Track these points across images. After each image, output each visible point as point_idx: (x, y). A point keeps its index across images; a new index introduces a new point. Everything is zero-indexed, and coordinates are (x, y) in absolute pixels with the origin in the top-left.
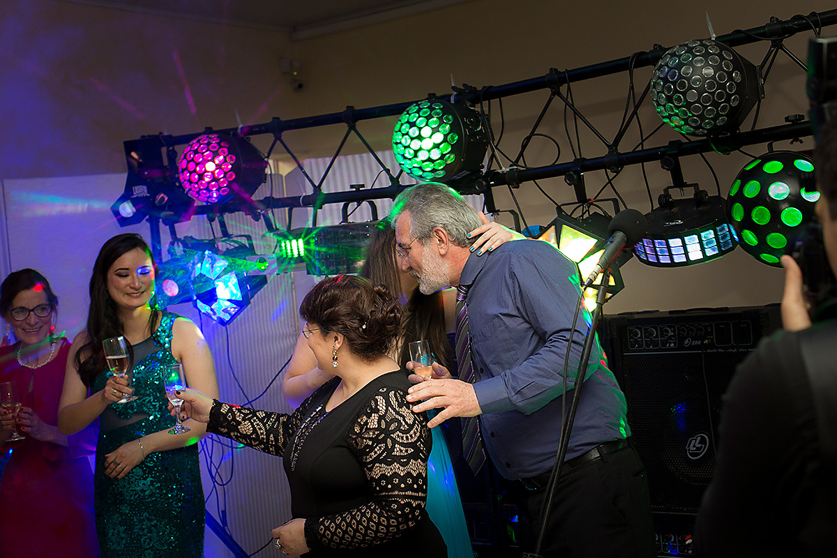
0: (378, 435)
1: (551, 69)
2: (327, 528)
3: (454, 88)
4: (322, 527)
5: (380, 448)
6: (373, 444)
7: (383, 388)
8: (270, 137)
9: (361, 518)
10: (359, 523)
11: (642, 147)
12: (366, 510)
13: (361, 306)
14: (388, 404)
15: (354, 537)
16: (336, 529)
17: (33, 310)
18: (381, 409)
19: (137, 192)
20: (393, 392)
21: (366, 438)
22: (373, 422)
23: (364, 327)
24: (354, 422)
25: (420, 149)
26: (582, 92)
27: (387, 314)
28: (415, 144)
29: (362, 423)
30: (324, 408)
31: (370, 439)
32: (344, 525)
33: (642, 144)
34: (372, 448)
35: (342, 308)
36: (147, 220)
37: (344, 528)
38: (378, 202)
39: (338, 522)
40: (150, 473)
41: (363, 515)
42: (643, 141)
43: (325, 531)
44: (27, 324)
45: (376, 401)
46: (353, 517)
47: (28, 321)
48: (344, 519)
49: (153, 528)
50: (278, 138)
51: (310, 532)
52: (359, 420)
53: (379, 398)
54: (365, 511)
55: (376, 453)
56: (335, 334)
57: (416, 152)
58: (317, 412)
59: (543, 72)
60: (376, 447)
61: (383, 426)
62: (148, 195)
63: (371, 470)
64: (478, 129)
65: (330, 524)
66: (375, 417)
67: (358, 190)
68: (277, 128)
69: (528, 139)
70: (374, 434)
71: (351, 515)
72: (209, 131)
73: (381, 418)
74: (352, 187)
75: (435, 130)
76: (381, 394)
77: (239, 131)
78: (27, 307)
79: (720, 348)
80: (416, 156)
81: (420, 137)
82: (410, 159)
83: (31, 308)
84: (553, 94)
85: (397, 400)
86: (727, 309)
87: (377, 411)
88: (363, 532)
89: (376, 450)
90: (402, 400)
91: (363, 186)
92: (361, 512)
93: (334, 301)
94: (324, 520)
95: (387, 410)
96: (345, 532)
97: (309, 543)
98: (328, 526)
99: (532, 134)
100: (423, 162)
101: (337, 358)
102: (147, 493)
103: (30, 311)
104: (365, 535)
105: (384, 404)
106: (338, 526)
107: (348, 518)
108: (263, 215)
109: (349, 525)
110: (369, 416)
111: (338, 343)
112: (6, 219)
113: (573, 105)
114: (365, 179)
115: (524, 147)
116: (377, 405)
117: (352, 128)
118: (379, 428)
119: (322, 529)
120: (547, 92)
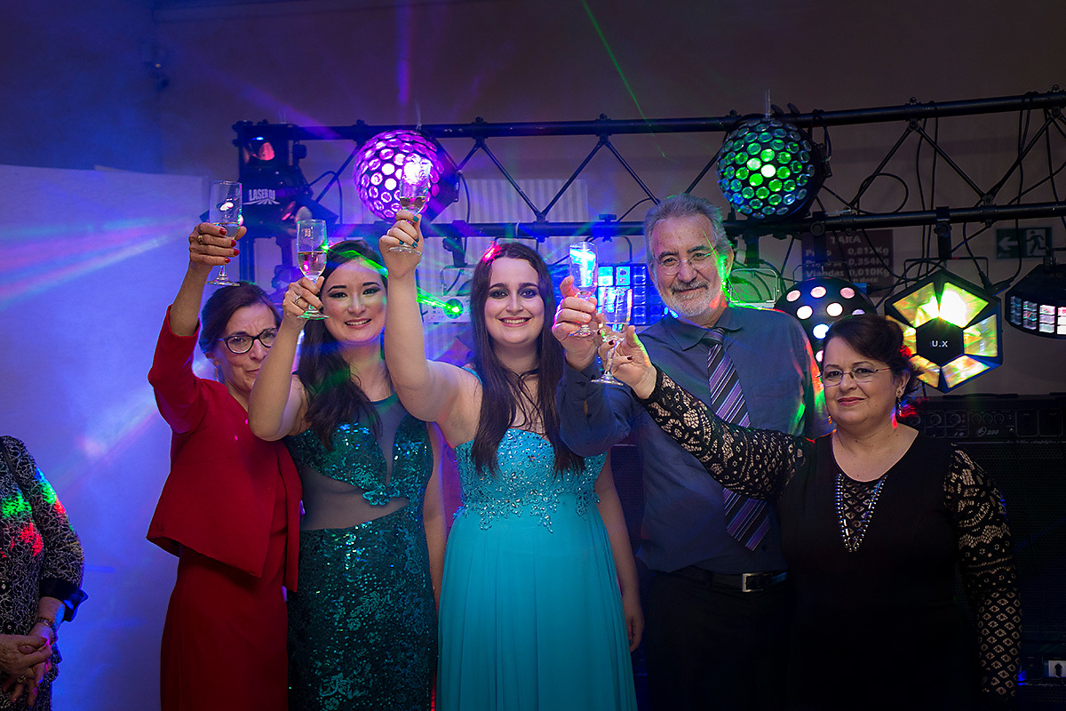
1: (911, 98)
11: (1019, 201)
17: (258, 337)
18: (969, 463)
21: (966, 499)
22: (969, 479)
26: (951, 130)
29: (954, 482)
31: (971, 498)
33: (1018, 198)
34: (976, 509)
42: (1020, 194)
44: (254, 359)
45: (960, 456)
47: (253, 355)
50: (481, 145)
53: (961, 452)
60: (980, 507)
61: (981, 482)
62: (276, 203)
66: (967, 473)
67: (608, 221)
69: (872, 177)
70: (974, 492)
73: (974, 473)
78: (248, 332)
79: (1023, 439)
83: (255, 334)
84: (910, 128)
86: (1016, 396)
87: (965, 466)
89: (982, 510)
91: (615, 218)
99: (877, 173)
103: (254, 338)
105: (971, 461)
110: (959, 472)
113: (935, 143)
115: (862, 189)
116: (962, 460)
117: (606, 142)
118: (978, 485)
120: (904, 124)
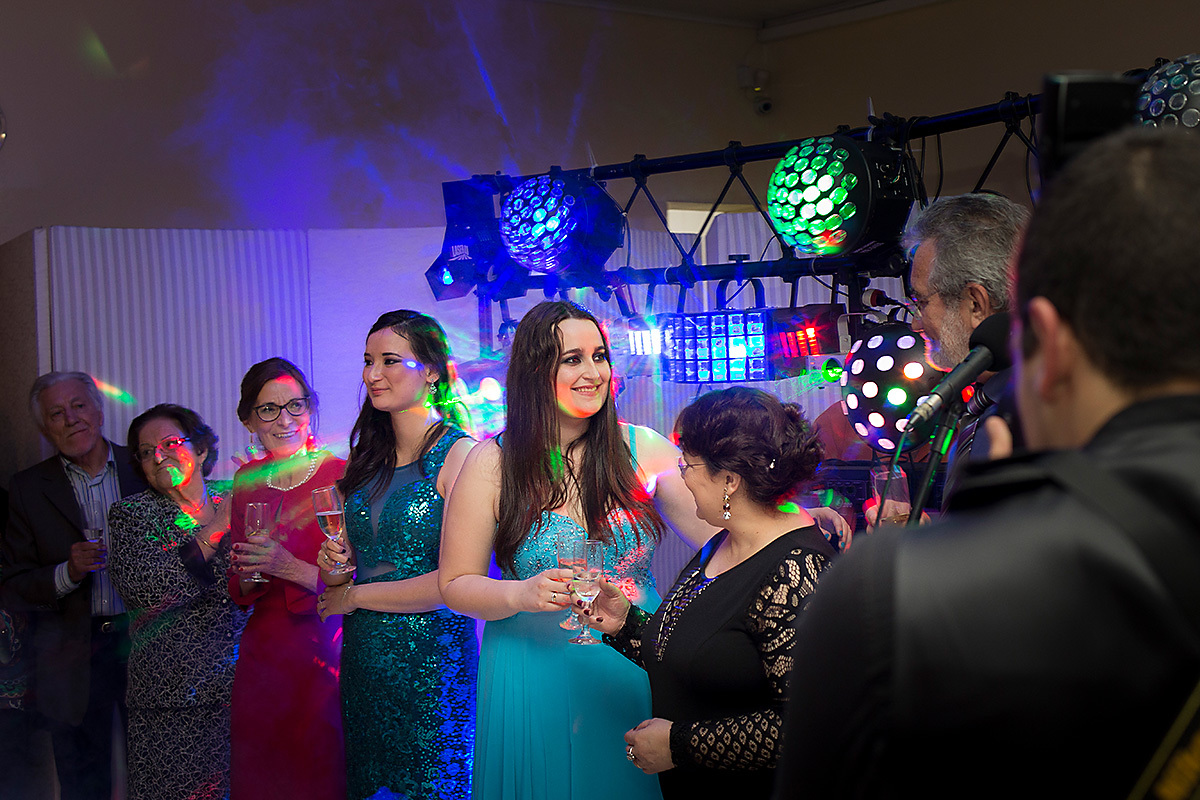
0: (787, 615)
1: (1008, 93)
2: (703, 740)
3: (871, 119)
4: (695, 737)
5: (788, 633)
6: (778, 627)
7: (796, 549)
8: (630, 183)
9: (754, 730)
10: (750, 737)
12: (762, 720)
13: (768, 435)
14: (804, 572)
15: (740, 756)
16: (716, 742)
17: (284, 407)
18: (793, 578)
19: (457, 254)
20: (811, 556)
21: (769, 619)
22: (781, 596)
23: (772, 466)
24: (757, 596)
25: (804, 202)
27: (806, 449)
28: (795, 197)
29: (766, 597)
30: (702, 572)
31: (775, 619)
32: (727, 738)
34: (776, 633)
35: (740, 439)
36: (475, 292)
37: (728, 743)
38: (765, 281)
39: (719, 733)
40: (391, 647)
41: (757, 726)
43: (700, 743)
45: (787, 567)
46: (742, 728)
47: (279, 422)
48: (728, 729)
49: (395, 722)
50: (641, 184)
51: (678, 741)
52: (763, 594)
53: (792, 563)
54: (760, 722)
55: (781, 640)
56: (729, 473)
57: (798, 208)
58: (693, 579)
59: (995, 98)
60: (782, 632)
61: (795, 603)
62: (470, 258)
63: (772, 663)
64: (895, 181)
65: (708, 734)
66: (784, 589)
67: (739, 263)
68: (641, 169)
70: (781, 613)
71: (739, 724)
72: (555, 171)
73: (792, 591)
74: (731, 258)
75: (821, 173)
76: (794, 558)
77: (592, 172)
78: (277, 403)
80: (798, 215)
81: (801, 186)
82: (791, 220)
84: (1010, 131)
85: (816, 568)
87: (787, 581)
88: (755, 750)
89: (782, 636)
90: (823, 567)
91: (747, 257)
92: (754, 722)
93: (730, 426)
94: (698, 727)
95: (801, 581)
96: (729, 748)
97: (674, 757)
98: (706, 736)
100: (810, 221)
101: (729, 508)
102: (389, 674)
104: (757, 754)
105: (798, 573)
106: (719, 739)
107: (735, 728)
108: (615, 291)
109: (735, 738)
110: (775, 588)
111: (733, 486)
112: (309, 282)
114: (748, 248)
116: (787, 572)
117: (736, 172)
118: (789, 606)
119: (695, 740)
120: (1000, 127)
